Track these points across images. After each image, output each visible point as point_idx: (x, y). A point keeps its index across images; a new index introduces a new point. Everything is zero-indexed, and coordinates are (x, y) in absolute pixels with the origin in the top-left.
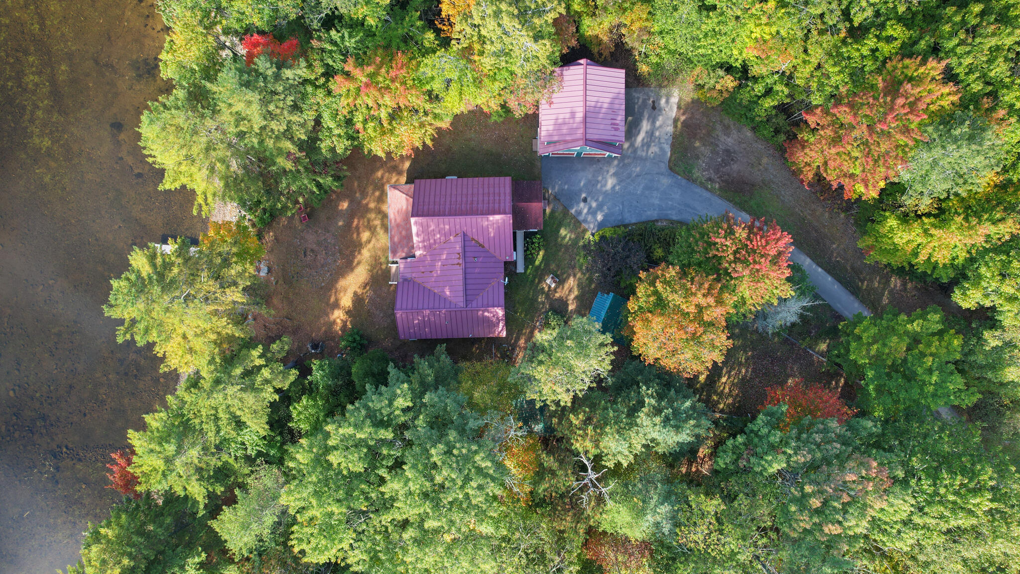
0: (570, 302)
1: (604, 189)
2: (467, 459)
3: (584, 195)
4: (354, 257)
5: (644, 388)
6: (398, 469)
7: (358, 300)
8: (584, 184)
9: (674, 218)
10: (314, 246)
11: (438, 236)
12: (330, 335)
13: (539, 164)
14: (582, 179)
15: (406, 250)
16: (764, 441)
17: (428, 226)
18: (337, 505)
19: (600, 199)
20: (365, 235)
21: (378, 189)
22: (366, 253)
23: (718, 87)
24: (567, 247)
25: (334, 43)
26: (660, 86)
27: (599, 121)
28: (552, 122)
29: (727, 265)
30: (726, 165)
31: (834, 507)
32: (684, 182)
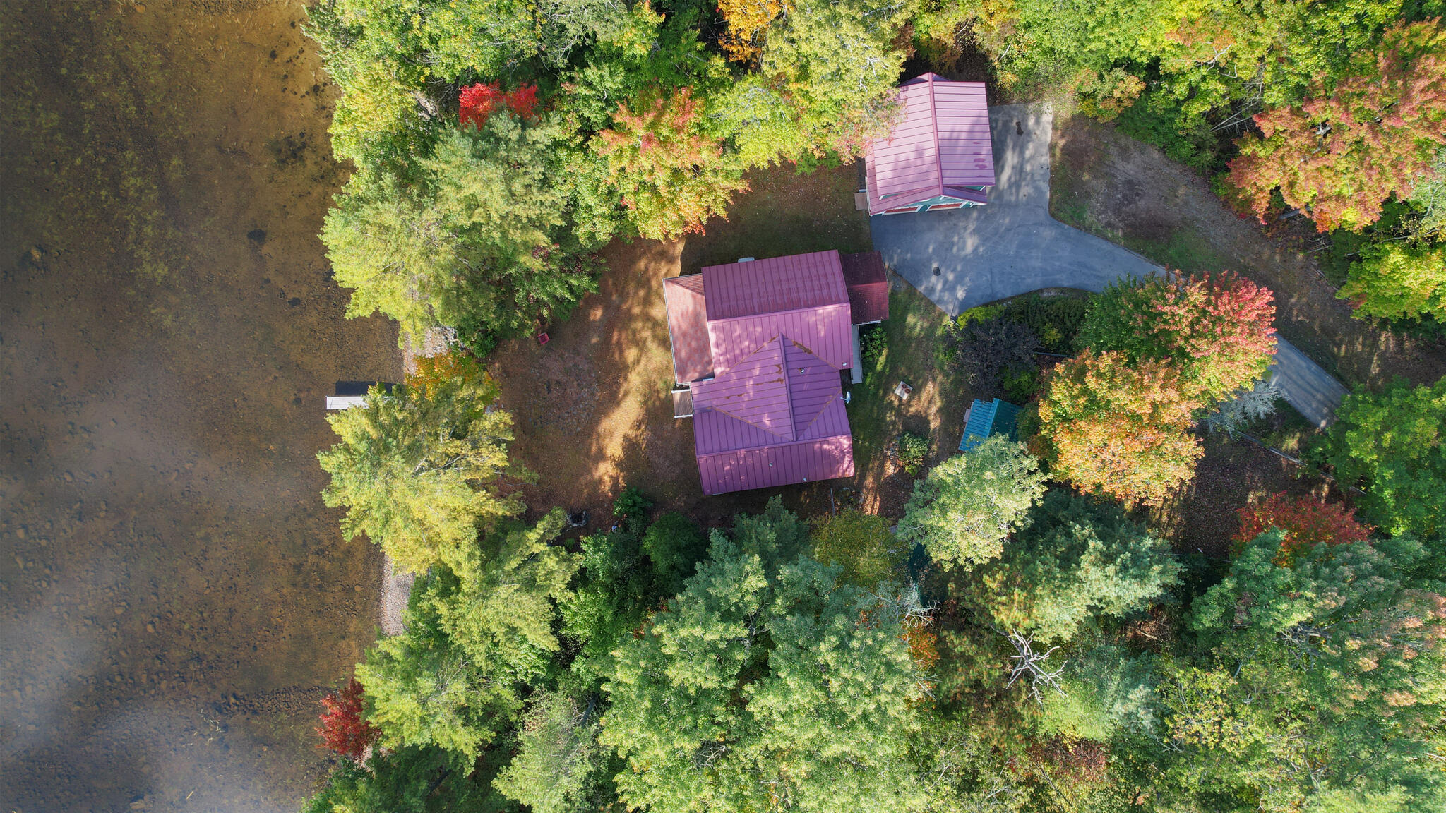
0: (931, 417)
1: (963, 253)
2: (871, 652)
3: (935, 265)
4: (619, 386)
5: (1078, 527)
6: (763, 679)
7: (631, 446)
8: (934, 250)
9: (1066, 284)
10: (560, 377)
11: (746, 343)
12: (596, 500)
13: (867, 228)
14: (929, 243)
15: (699, 368)
16: (1268, 583)
17: (732, 331)
18: (686, 738)
19: (959, 268)
20: (631, 354)
21: (643, 287)
22: (635, 380)
23: (1117, 94)
24: (919, 340)
25: (589, 85)
26: (1027, 101)
27: (957, 158)
28: (890, 167)
29: (1182, 342)
30: (1130, 203)
31: (1397, 668)
32: (1073, 232)
